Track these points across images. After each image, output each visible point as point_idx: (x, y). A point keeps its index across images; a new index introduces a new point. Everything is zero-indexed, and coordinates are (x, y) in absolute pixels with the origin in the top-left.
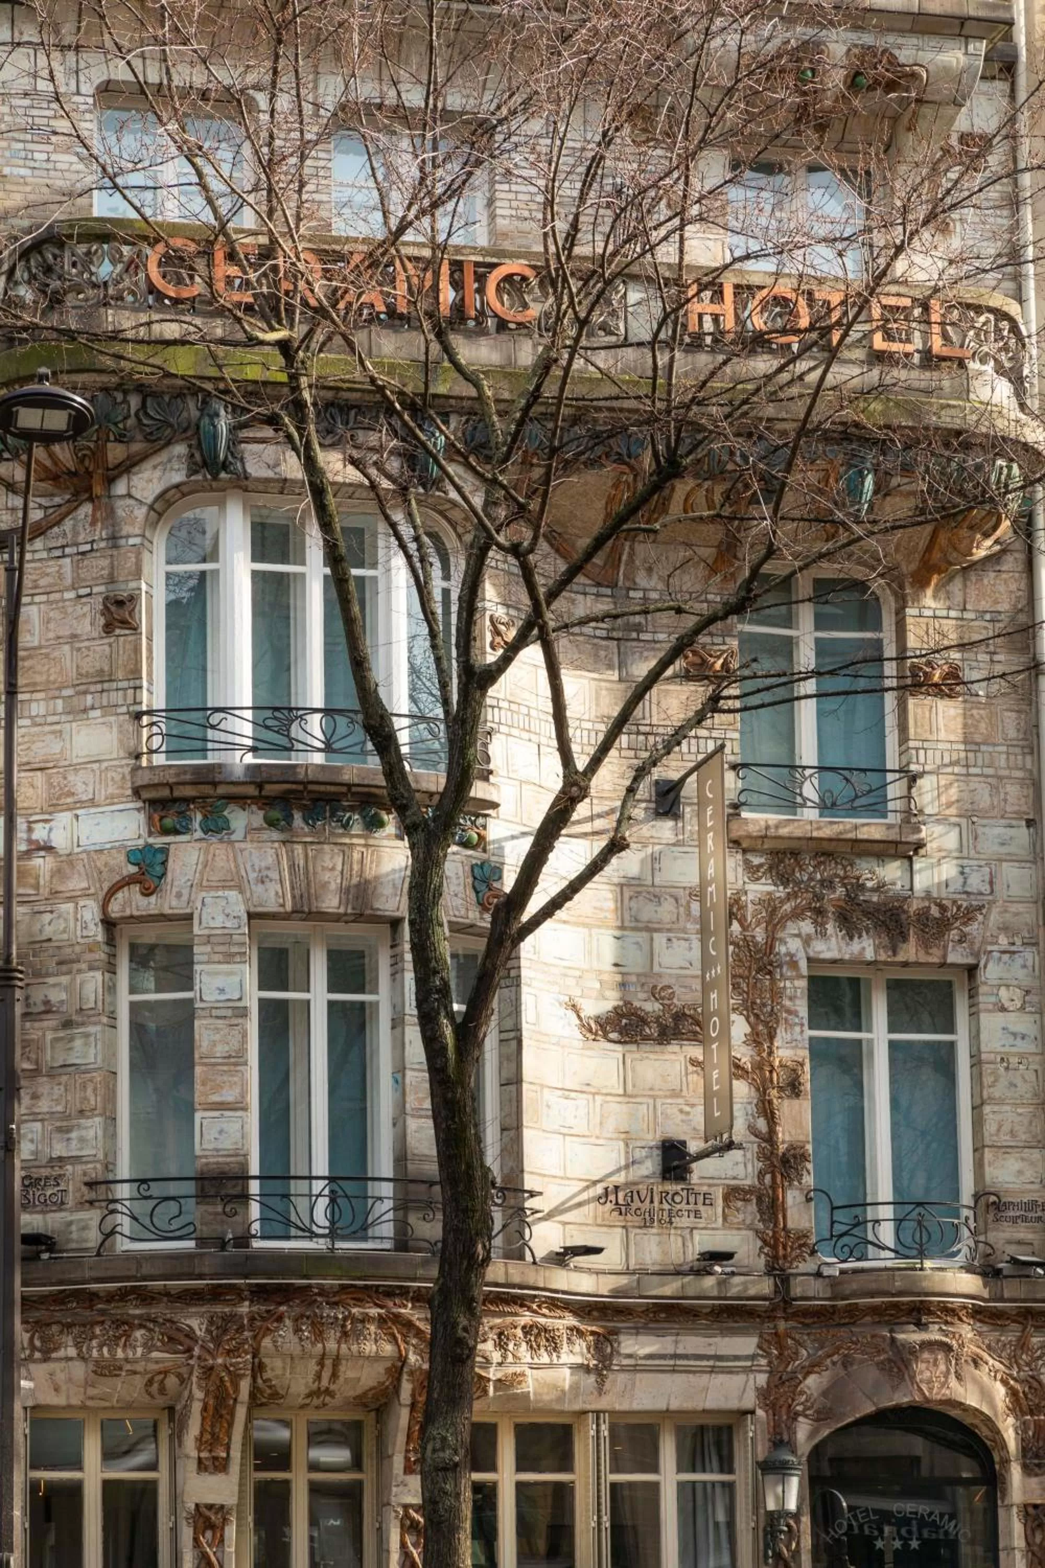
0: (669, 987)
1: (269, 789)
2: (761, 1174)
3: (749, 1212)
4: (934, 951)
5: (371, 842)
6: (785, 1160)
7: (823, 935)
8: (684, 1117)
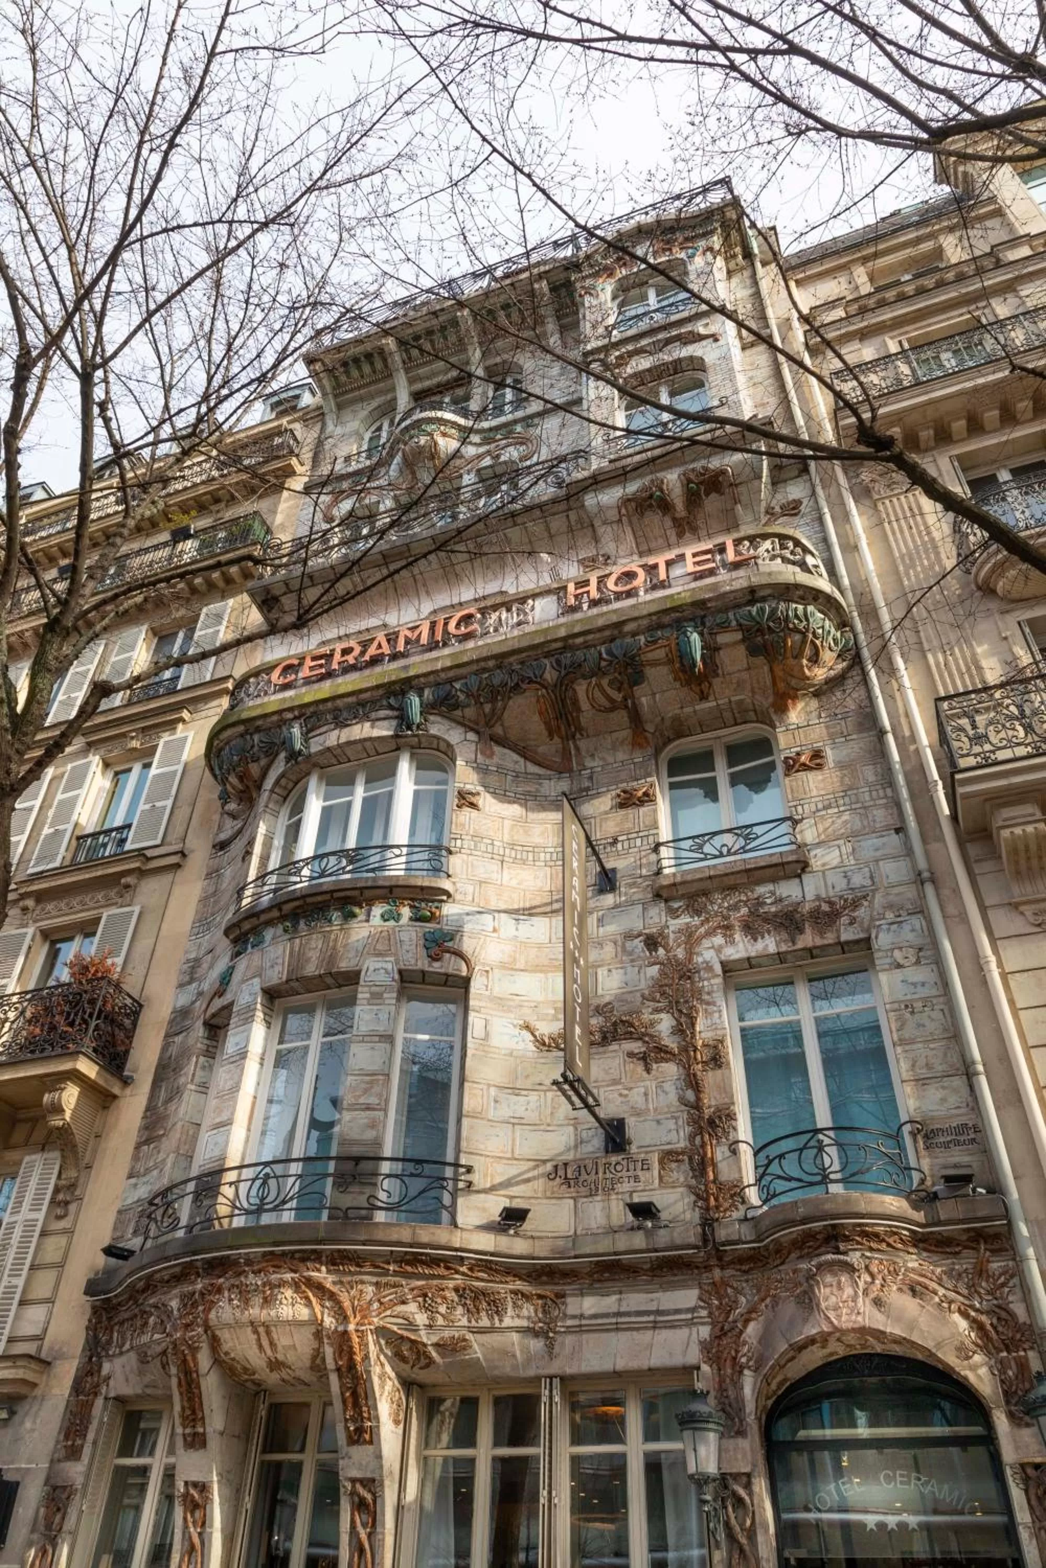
0: (610, 1004)
1: (285, 909)
2: (691, 1138)
3: (682, 1171)
4: (829, 935)
5: (345, 927)
6: (711, 1122)
7: (733, 942)
8: (623, 1099)
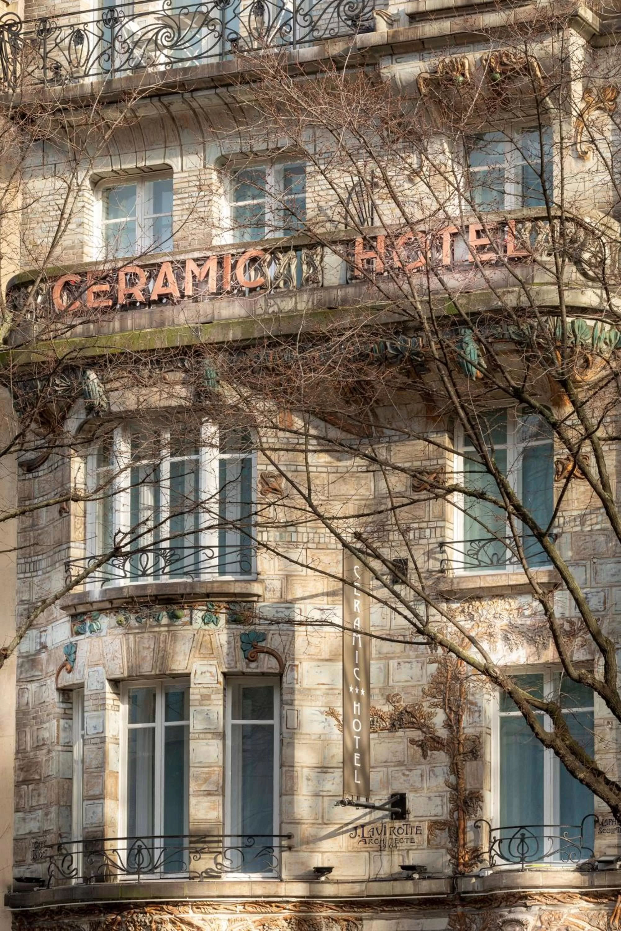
0: (397, 695)
1: (116, 603)
2: (451, 813)
3: (443, 837)
5: (172, 628)
6: (465, 802)
7: (494, 650)
8: (405, 778)
